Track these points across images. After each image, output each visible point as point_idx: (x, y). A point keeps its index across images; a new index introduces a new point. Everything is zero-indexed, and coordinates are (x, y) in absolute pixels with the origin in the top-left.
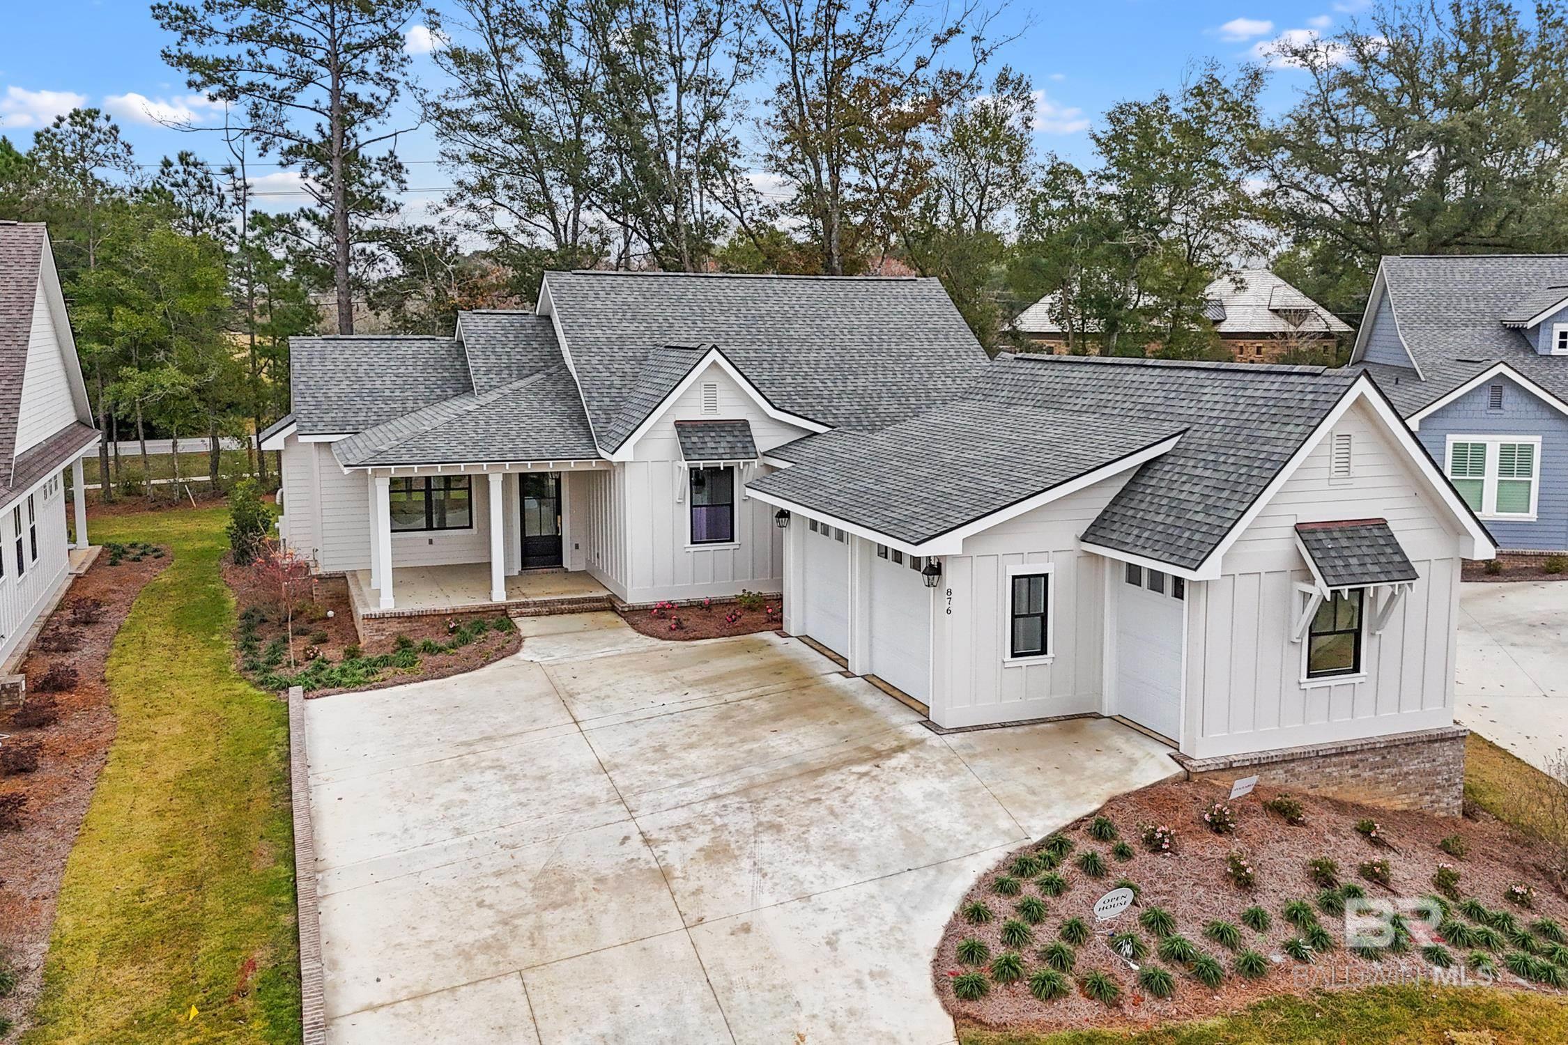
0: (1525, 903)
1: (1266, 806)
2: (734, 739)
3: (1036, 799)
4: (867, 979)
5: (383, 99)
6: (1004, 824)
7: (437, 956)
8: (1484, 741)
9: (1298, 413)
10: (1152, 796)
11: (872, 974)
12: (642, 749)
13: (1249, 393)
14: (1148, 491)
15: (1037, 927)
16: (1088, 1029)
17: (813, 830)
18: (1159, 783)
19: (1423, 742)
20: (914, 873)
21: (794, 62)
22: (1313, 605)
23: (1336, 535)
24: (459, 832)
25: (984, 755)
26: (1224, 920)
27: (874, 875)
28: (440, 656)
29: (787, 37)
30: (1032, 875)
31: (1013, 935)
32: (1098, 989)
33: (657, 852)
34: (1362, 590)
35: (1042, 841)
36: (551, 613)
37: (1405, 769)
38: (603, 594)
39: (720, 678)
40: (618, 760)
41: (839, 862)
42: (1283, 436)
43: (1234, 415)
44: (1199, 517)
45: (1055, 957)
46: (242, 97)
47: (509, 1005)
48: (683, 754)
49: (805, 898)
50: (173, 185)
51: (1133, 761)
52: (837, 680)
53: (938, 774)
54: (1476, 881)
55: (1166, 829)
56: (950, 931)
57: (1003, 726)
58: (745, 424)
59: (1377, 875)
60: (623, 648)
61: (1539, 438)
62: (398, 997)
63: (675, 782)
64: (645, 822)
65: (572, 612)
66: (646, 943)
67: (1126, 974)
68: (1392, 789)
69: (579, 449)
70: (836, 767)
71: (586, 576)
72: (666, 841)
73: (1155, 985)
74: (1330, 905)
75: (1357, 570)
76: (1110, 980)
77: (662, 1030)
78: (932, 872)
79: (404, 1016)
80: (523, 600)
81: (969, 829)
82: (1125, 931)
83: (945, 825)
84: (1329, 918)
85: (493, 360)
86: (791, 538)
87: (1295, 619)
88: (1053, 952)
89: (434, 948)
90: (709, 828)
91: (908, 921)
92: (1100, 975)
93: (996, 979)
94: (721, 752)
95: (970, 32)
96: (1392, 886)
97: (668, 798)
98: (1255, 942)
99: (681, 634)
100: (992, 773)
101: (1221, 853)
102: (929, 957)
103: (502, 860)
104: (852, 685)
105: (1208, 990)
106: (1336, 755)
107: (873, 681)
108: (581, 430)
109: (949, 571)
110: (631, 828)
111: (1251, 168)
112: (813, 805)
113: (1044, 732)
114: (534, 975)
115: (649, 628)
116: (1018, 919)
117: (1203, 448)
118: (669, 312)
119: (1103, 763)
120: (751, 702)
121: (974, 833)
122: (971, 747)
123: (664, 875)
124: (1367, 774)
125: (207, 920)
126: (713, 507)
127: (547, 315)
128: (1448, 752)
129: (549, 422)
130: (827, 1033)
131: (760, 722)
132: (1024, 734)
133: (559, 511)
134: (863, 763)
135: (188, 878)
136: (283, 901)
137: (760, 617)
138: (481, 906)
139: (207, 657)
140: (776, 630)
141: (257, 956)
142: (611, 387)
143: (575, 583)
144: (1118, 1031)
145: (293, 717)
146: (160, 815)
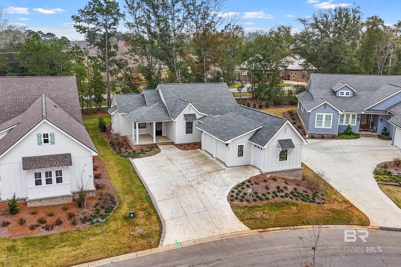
0: (306, 192)
1: (272, 178)
2: (197, 167)
3: (240, 177)
4: (219, 199)
6: (236, 180)
7: (166, 195)
9: (279, 125)
10: (257, 177)
12: (185, 168)
14: (258, 134)
15: (240, 193)
16: (246, 205)
17: (211, 180)
18: (258, 175)
20: (224, 186)
22: (280, 151)
23: (284, 141)
24: (163, 180)
25: (234, 171)
26: (264, 193)
27: (219, 186)
28: (149, 152)
29: (196, 23)
30: (240, 187)
31: (237, 194)
32: (248, 201)
33: (191, 183)
34: (287, 149)
35: (242, 182)
36: (163, 145)
37: (293, 173)
38: (171, 141)
39: (193, 157)
40: (182, 170)
41: (215, 185)
42: (277, 128)
44: (264, 139)
45: (242, 197)
47: (176, 201)
48: (191, 169)
49: (210, 189)
51: (254, 172)
52: (211, 158)
53: (227, 173)
54: (300, 189)
55: (258, 181)
56: (229, 194)
57: (236, 166)
58: (195, 114)
59: (286, 188)
60: (177, 152)
61: (332, 114)
62: (163, 200)
63: (191, 173)
64: (188, 179)
65: (166, 144)
66: (191, 194)
67: (251, 199)
68: (291, 176)
69: (168, 118)
70: (213, 172)
71: (166, 137)
72: (191, 182)
73: (255, 200)
74: (278, 191)
75: (286, 147)
77: (195, 204)
78: (227, 186)
79: (164, 202)
80: (158, 142)
82: (251, 194)
83: (228, 180)
84: (278, 193)
85: (150, 99)
86: (203, 135)
87: (277, 153)
90: (197, 180)
91: (224, 192)
92: (248, 199)
93: (235, 199)
94: (196, 169)
96: (288, 189)
97: (191, 176)
98: (268, 196)
99: (185, 149)
100: (235, 173)
101: (265, 185)
102: (227, 196)
103: (170, 183)
104: (214, 159)
105: (261, 201)
107: (216, 158)
108: (167, 115)
109: (229, 145)
110: (186, 180)
112: (210, 177)
113: (242, 168)
114: (178, 197)
115: (180, 148)
116: (238, 192)
117: (266, 128)
118: (180, 91)
119: (250, 172)
120: (199, 162)
121: (232, 181)
122: (232, 169)
123: (192, 186)
124: (287, 174)
125: (134, 190)
126: (189, 128)
127: (158, 91)
128: (300, 171)
129: (162, 112)
130: (215, 205)
131: (201, 165)
132: (239, 168)
133: (162, 126)
134: (217, 171)
135: (128, 185)
136: (143, 188)
137: (198, 146)
138: (169, 189)
139: (109, 151)
140: (201, 149)
141: (143, 195)
142: (172, 107)
143: (165, 139)
144: (250, 205)
145: (131, 162)
146: (119, 176)
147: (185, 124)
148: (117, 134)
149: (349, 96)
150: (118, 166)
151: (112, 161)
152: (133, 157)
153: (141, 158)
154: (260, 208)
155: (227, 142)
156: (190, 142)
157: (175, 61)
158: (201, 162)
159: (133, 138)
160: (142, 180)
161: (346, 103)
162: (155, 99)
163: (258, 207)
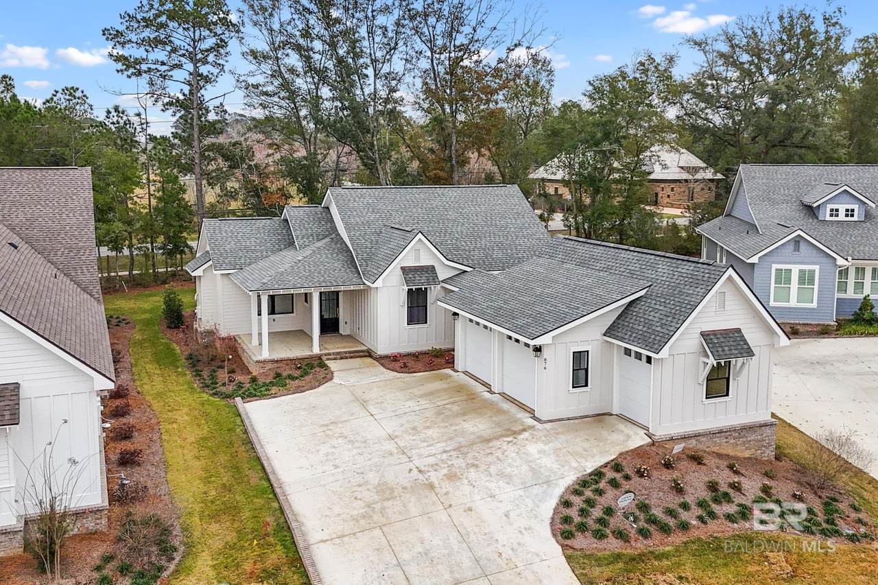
1: (688, 456)
2: (446, 424)
3: (586, 453)
4: (524, 531)
5: (215, 74)
6: (574, 464)
7: (344, 520)
8: (786, 423)
9: (702, 283)
10: (638, 452)
11: (525, 528)
12: (406, 428)
13: (679, 270)
14: (634, 314)
15: (593, 509)
16: (617, 551)
17: (492, 467)
18: (641, 446)
19: (757, 427)
20: (538, 486)
21: (432, 57)
22: (708, 368)
23: (718, 336)
24: (336, 467)
25: (563, 434)
26: (671, 506)
27: (521, 486)
28: (297, 381)
29: (429, 45)
30: (589, 487)
31: (583, 512)
32: (621, 535)
33: (426, 476)
34: (730, 361)
35: (593, 471)
36: (342, 358)
37: (749, 439)
38: (365, 348)
39: (432, 393)
40: (396, 434)
41: (505, 481)
42: (695, 293)
43: (673, 281)
44: (658, 329)
45: (601, 521)
46: (144, 75)
47: (379, 541)
48: (426, 431)
49: (492, 496)
50: (111, 123)
51: (629, 436)
52: (487, 395)
53: (543, 442)
54: (779, 489)
55: (645, 467)
57: (569, 419)
58: (433, 267)
59: (736, 487)
60: (382, 377)
61: (818, 266)
62: (333, 537)
63: (425, 444)
64: (417, 463)
65: (351, 357)
66: (430, 515)
67: (631, 528)
68: (744, 448)
69: (354, 280)
70: (497, 438)
71: (350, 338)
72: (428, 471)
73: (644, 533)
74: (716, 500)
75: (728, 352)
76: (625, 531)
77: (444, 551)
78: (545, 486)
79: (337, 545)
80: (328, 352)
81: (559, 467)
82: (630, 511)
83: (548, 464)
84: (716, 505)
85: (304, 231)
86: (459, 324)
87: (700, 374)
88: (600, 520)
89: (342, 517)
90: (446, 465)
91: (538, 506)
92: (621, 529)
93: (578, 530)
94: (442, 430)
95: (525, 44)
96: (743, 492)
97: (425, 452)
98: (684, 516)
99: (407, 370)
100: (566, 441)
101: (669, 477)
102: (548, 522)
103: (359, 479)
104: (496, 398)
105: (666, 535)
106: (718, 433)
107: (502, 394)
108: (354, 270)
109: (545, 350)
110: (411, 465)
111: (670, 103)
112: (490, 456)
114: (387, 528)
115: (390, 366)
116: (585, 506)
117: (659, 295)
118: (389, 207)
119: (614, 437)
120: (449, 406)
121: (562, 469)
122: (556, 429)
123: (431, 486)
124: (732, 441)
125: (240, 504)
126: (417, 307)
127: (328, 208)
128: (768, 431)
129: (338, 265)
130: (511, 552)
131: (457, 415)
132: (579, 423)
133: (338, 306)
134: (508, 436)
135: (224, 486)
136: (271, 496)
137: (443, 361)
138: (356, 498)
139: (181, 380)
140: (453, 368)
141: (268, 520)
142: (366, 248)
143: (348, 342)
144: (629, 551)
145: (241, 411)
146: (198, 458)
147: (404, 296)
148: (210, 333)
149: (855, 218)
150: (199, 425)
151: (185, 410)
152: (249, 396)
153: (273, 399)
154: (665, 563)
155: (537, 342)
156: (419, 349)
157: (375, 142)
158: (456, 408)
159: (255, 342)
160: (268, 470)
161: (851, 236)
162: (319, 231)
163: (659, 557)
